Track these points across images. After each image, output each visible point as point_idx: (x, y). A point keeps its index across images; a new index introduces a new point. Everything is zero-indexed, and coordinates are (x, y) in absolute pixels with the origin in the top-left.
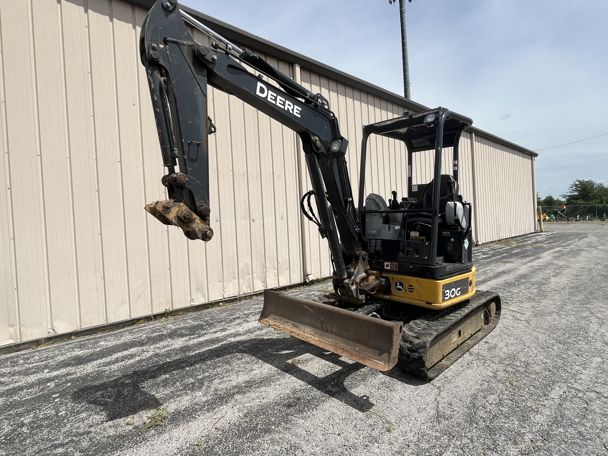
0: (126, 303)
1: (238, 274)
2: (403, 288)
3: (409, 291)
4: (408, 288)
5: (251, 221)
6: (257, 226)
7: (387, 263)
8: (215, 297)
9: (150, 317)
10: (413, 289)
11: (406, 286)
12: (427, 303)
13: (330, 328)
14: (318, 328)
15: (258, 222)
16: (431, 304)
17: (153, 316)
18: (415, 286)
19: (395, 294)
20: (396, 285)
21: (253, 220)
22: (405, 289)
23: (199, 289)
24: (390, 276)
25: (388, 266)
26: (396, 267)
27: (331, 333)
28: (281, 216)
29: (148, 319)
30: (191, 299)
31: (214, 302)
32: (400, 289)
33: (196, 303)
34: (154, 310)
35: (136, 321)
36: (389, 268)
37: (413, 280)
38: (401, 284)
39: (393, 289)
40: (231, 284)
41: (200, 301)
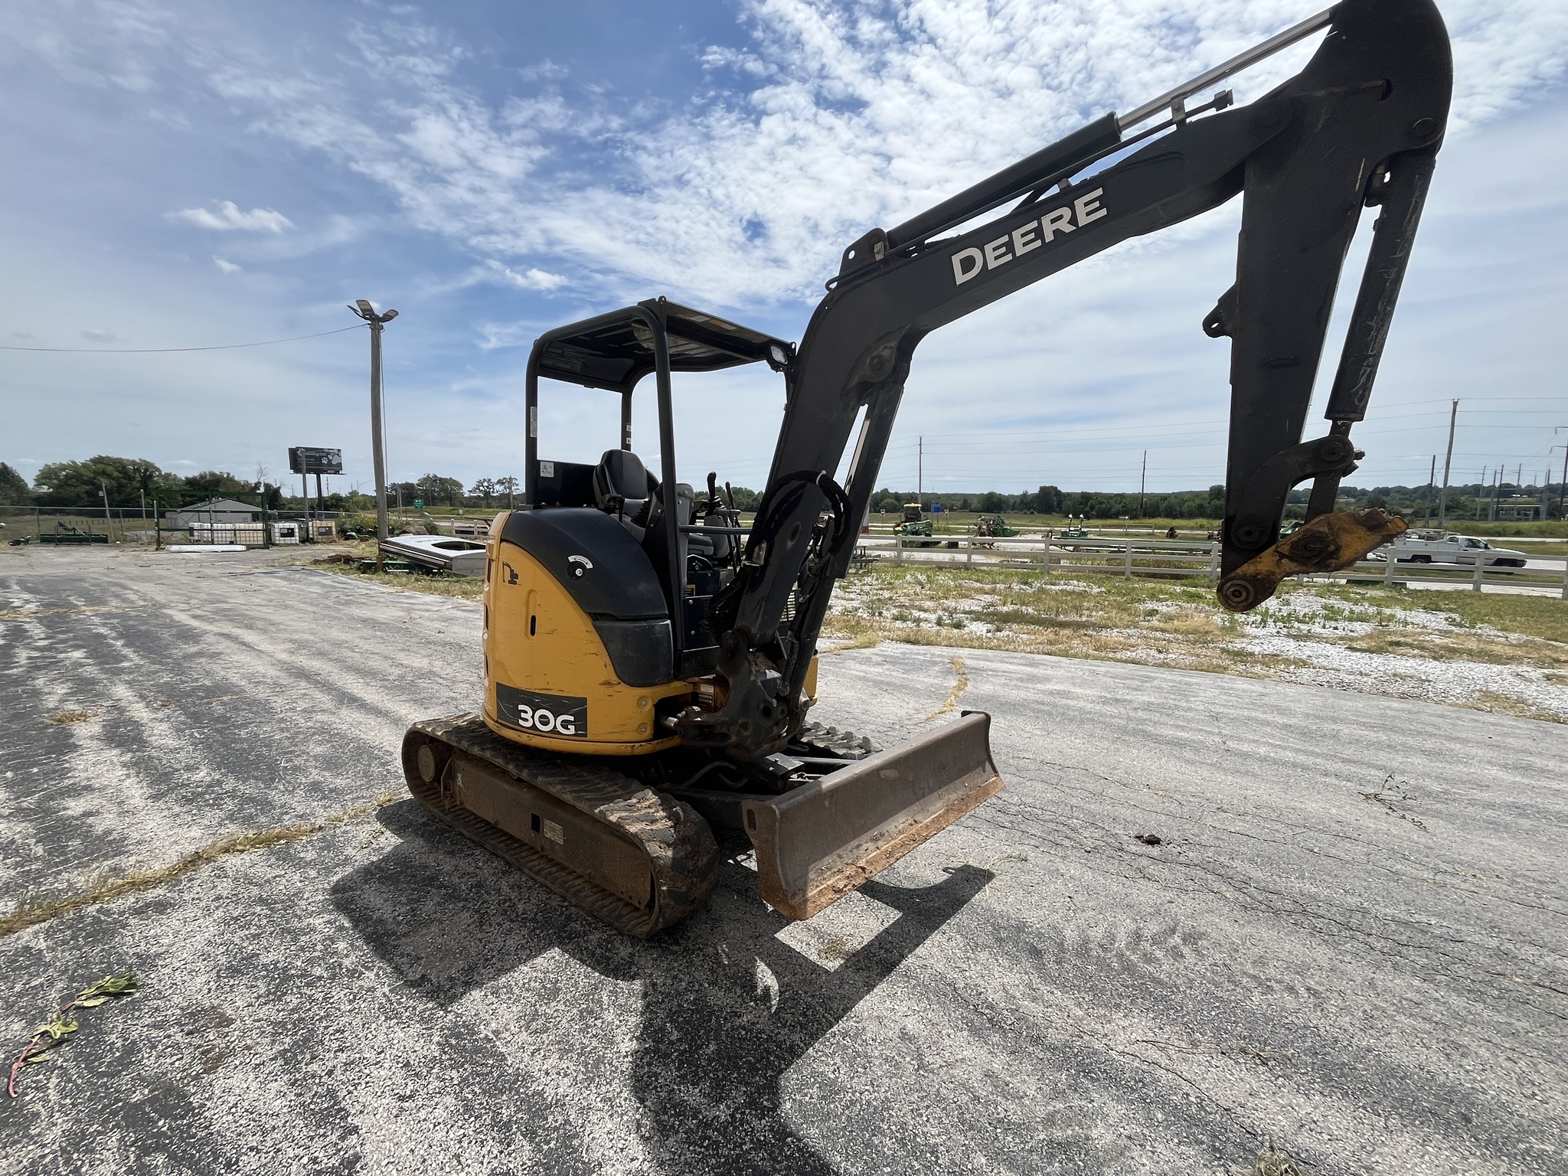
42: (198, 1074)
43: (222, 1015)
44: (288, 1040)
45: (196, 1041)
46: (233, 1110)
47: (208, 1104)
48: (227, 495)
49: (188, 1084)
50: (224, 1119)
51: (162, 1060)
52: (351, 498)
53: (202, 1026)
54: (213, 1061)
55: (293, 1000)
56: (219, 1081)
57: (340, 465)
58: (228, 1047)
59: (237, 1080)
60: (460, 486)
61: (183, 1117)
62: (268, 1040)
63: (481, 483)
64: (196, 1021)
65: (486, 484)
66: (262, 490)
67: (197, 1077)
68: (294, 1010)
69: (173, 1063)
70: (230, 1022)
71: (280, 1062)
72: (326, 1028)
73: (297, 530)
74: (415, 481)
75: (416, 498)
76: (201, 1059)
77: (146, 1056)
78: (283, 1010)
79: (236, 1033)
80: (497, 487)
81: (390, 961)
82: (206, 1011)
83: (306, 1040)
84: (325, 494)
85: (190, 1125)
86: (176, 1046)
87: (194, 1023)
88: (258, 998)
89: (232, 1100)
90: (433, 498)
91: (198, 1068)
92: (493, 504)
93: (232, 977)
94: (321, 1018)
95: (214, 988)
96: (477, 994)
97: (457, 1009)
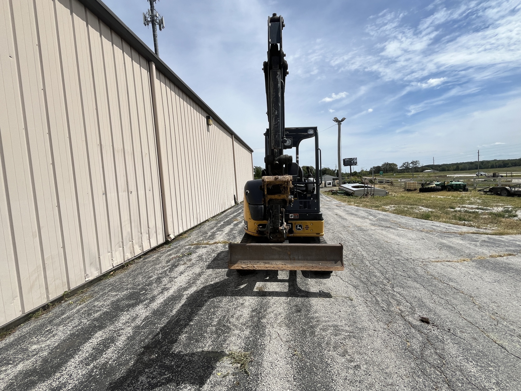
0: (17, 297)
1: (123, 242)
2: (301, 228)
3: (306, 229)
4: (305, 228)
5: (130, 193)
6: (133, 197)
7: (291, 215)
8: (107, 267)
9: (47, 305)
10: (308, 228)
11: (304, 226)
12: (317, 234)
13: (297, 257)
14: (287, 260)
15: (134, 193)
16: (319, 234)
17: (51, 303)
18: (310, 226)
19: (296, 232)
20: (297, 227)
21: (131, 192)
22: (303, 228)
23: (92, 263)
24: (293, 222)
25: (292, 216)
26: (298, 216)
27: (299, 260)
28: (149, 189)
29: (45, 308)
30: (86, 275)
31: (106, 273)
32: (299, 229)
33: (91, 278)
34: (50, 296)
35: (31, 314)
36: (293, 217)
37: (308, 223)
38: (300, 226)
39: (294, 229)
40: (117, 253)
41: (94, 274)
48: (328, 174)
52: (361, 172)
57: (356, 162)
60: (396, 165)
63: (404, 164)
65: (406, 164)
66: (336, 171)
73: (331, 183)
74: (381, 165)
75: (381, 171)
80: (411, 165)
81: (211, 262)
84: (352, 172)
90: (387, 170)
92: (410, 171)
96: (211, 269)
97: (207, 270)
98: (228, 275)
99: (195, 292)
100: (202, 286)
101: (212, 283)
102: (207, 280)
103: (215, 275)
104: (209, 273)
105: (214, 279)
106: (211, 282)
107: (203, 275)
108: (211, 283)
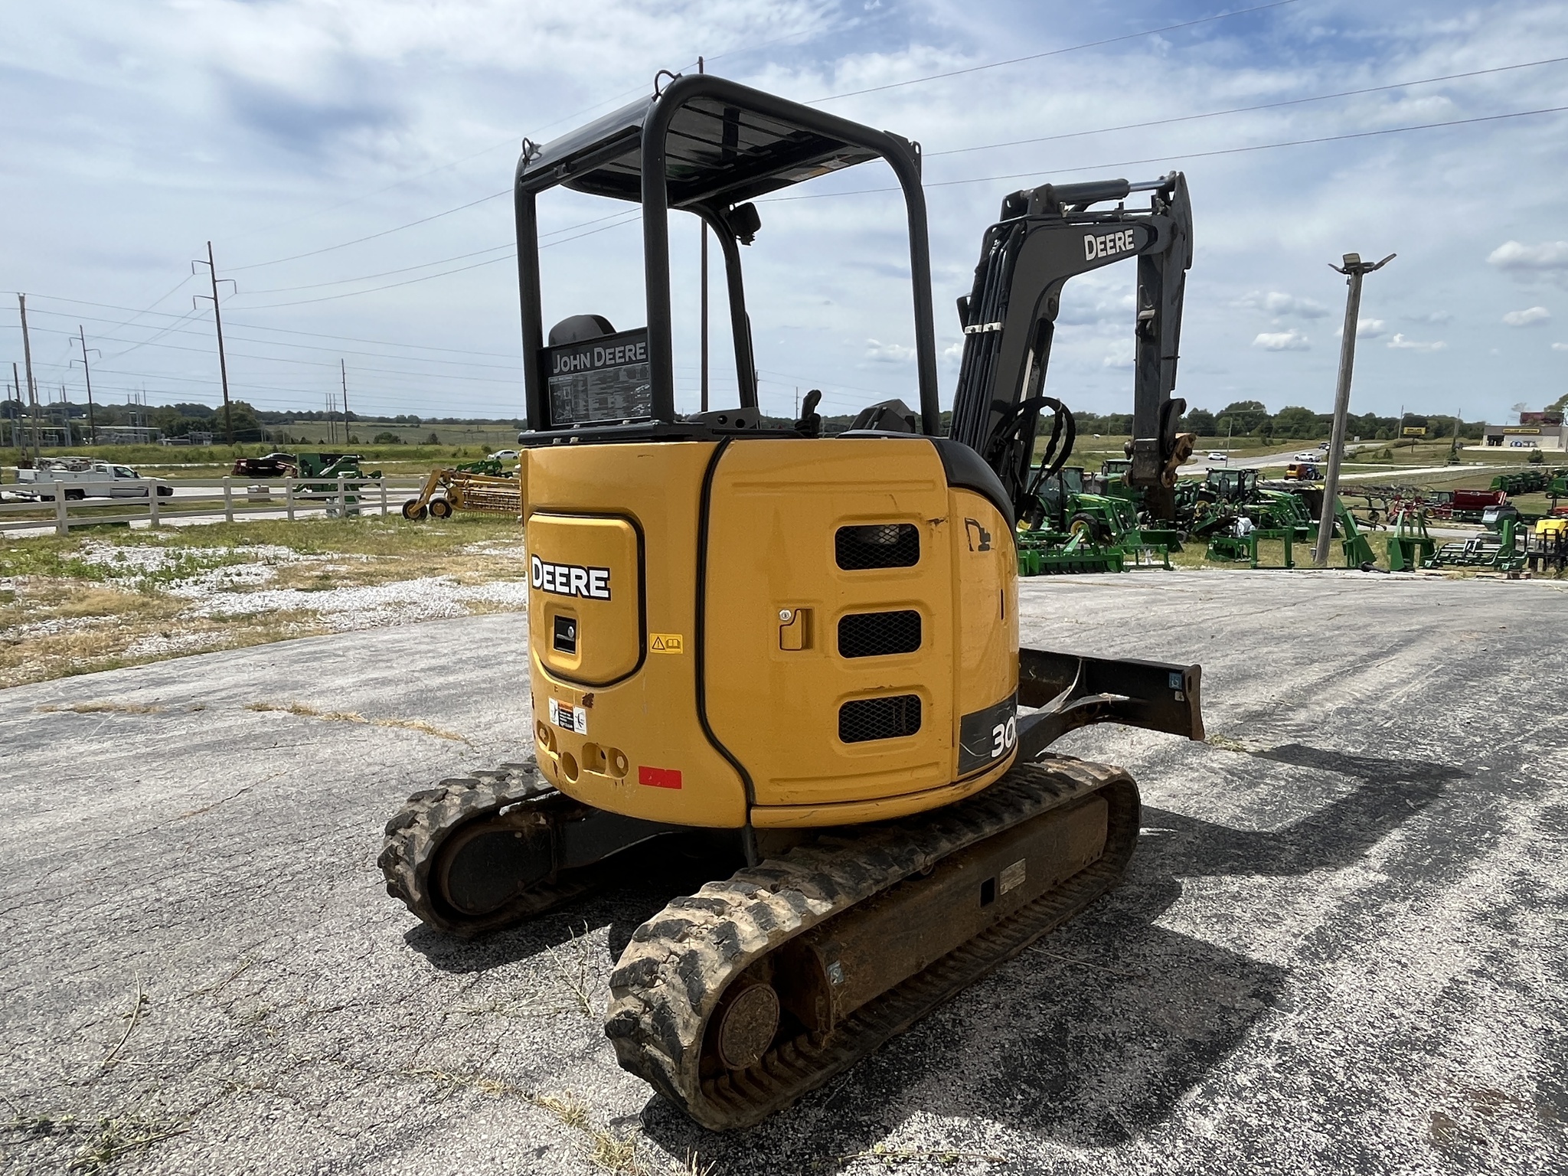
42: (1512, 1101)
43: (1434, 1130)
44: (1415, 1056)
45: (1484, 1130)
46: (1512, 1054)
47: (1525, 1074)
49: (1527, 1102)
50: (1524, 1055)
51: (1529, 1143)
53: (1464, 1138)
54: (1488, 1099)
55: (1362, 1081)
56: (1500, 1082)
58: (1466, 1098)
59: (1487, 1069)
61: (1552, 1084)
62: (1428, 1071)
64: (1464, 1149)
67: (1514, 1100)
68: (1376, 1071)
69: (1523, 1131)
70: (1436, 1116)
71: (1442, 1049)
72: (1377, 1037)
76: (1496, 1111)
77: (1541, 1163)
78: (1383, 1080)
79: (1443, 1101)
81: (1243, 1029)
82: (1444, 1150)
83: (1402, 1044)
85: (1553, 1075)
86: (1505, 1143)
87: (1467, 1149)
88: (1386, 1112)
89: (1505, 1061)
91: (1507, 1106)
93: (1376, 1157)
94: (1369, 1045)
95: (1407, 1166)
96: (1255, 956)
97: (1283, 962)
98: (1172, 893)
99: (1337, 869)
100: (1306, 880)
101: (1259, 879)
102: (1284, 899)
103: (1238, 912)
104: (1270, 934)
105: (1244, 894)
106: (1261, 886)
107: (1307, 938)
108: (1264, 880)
